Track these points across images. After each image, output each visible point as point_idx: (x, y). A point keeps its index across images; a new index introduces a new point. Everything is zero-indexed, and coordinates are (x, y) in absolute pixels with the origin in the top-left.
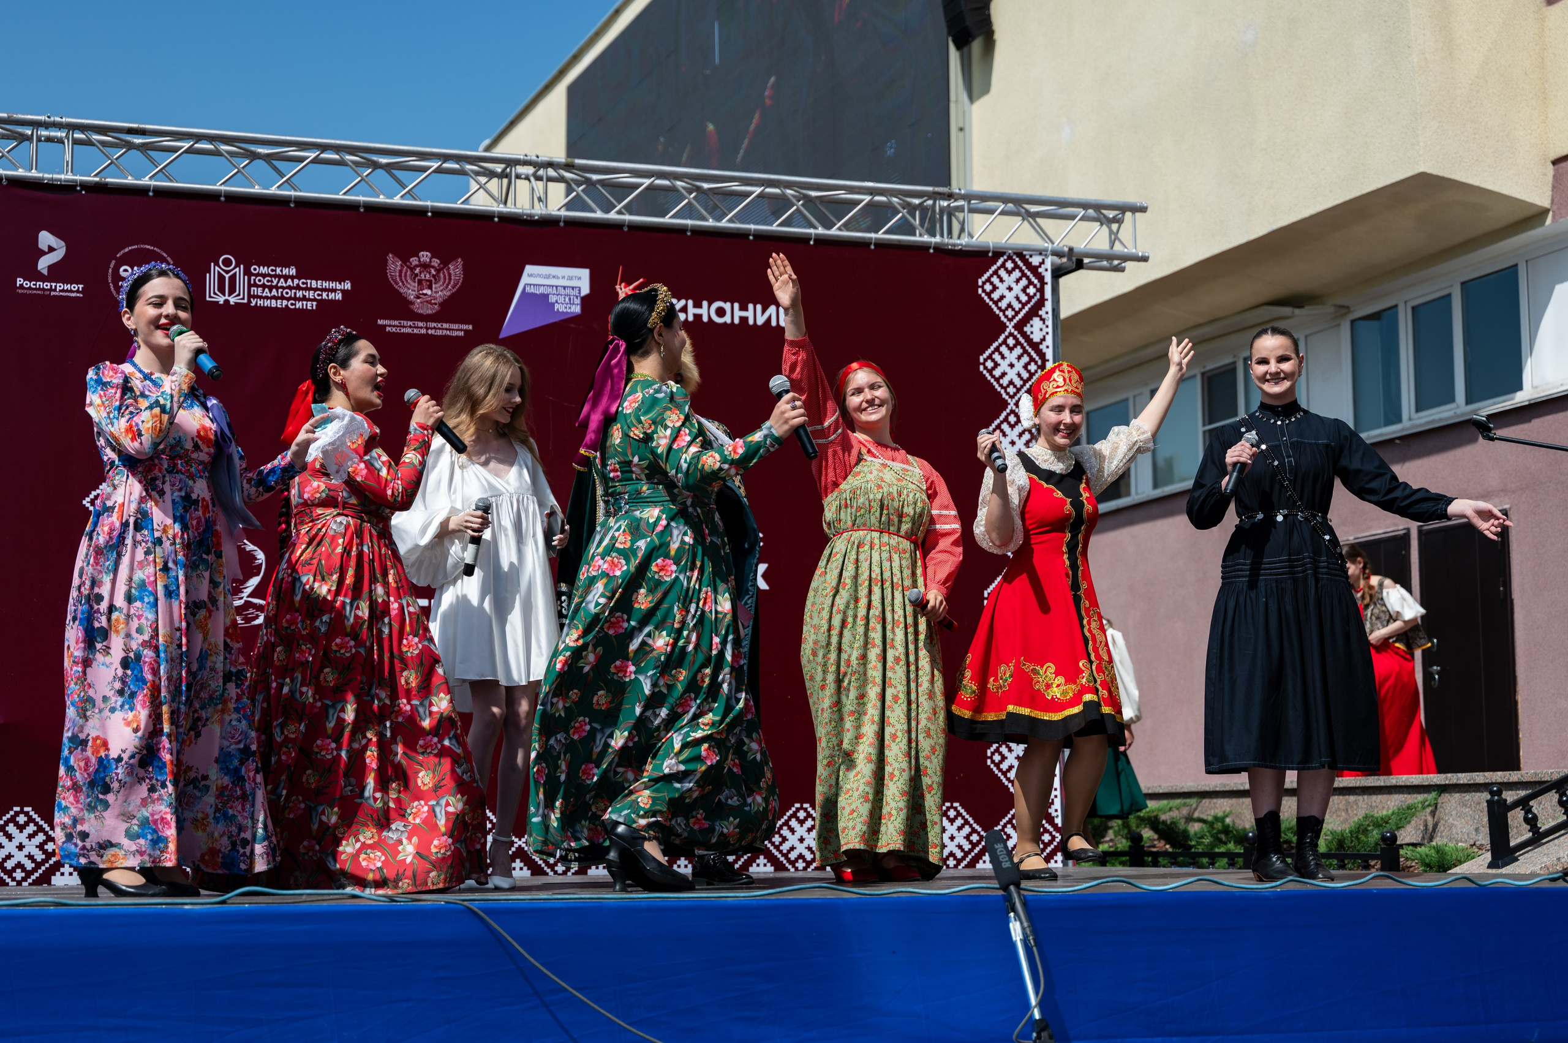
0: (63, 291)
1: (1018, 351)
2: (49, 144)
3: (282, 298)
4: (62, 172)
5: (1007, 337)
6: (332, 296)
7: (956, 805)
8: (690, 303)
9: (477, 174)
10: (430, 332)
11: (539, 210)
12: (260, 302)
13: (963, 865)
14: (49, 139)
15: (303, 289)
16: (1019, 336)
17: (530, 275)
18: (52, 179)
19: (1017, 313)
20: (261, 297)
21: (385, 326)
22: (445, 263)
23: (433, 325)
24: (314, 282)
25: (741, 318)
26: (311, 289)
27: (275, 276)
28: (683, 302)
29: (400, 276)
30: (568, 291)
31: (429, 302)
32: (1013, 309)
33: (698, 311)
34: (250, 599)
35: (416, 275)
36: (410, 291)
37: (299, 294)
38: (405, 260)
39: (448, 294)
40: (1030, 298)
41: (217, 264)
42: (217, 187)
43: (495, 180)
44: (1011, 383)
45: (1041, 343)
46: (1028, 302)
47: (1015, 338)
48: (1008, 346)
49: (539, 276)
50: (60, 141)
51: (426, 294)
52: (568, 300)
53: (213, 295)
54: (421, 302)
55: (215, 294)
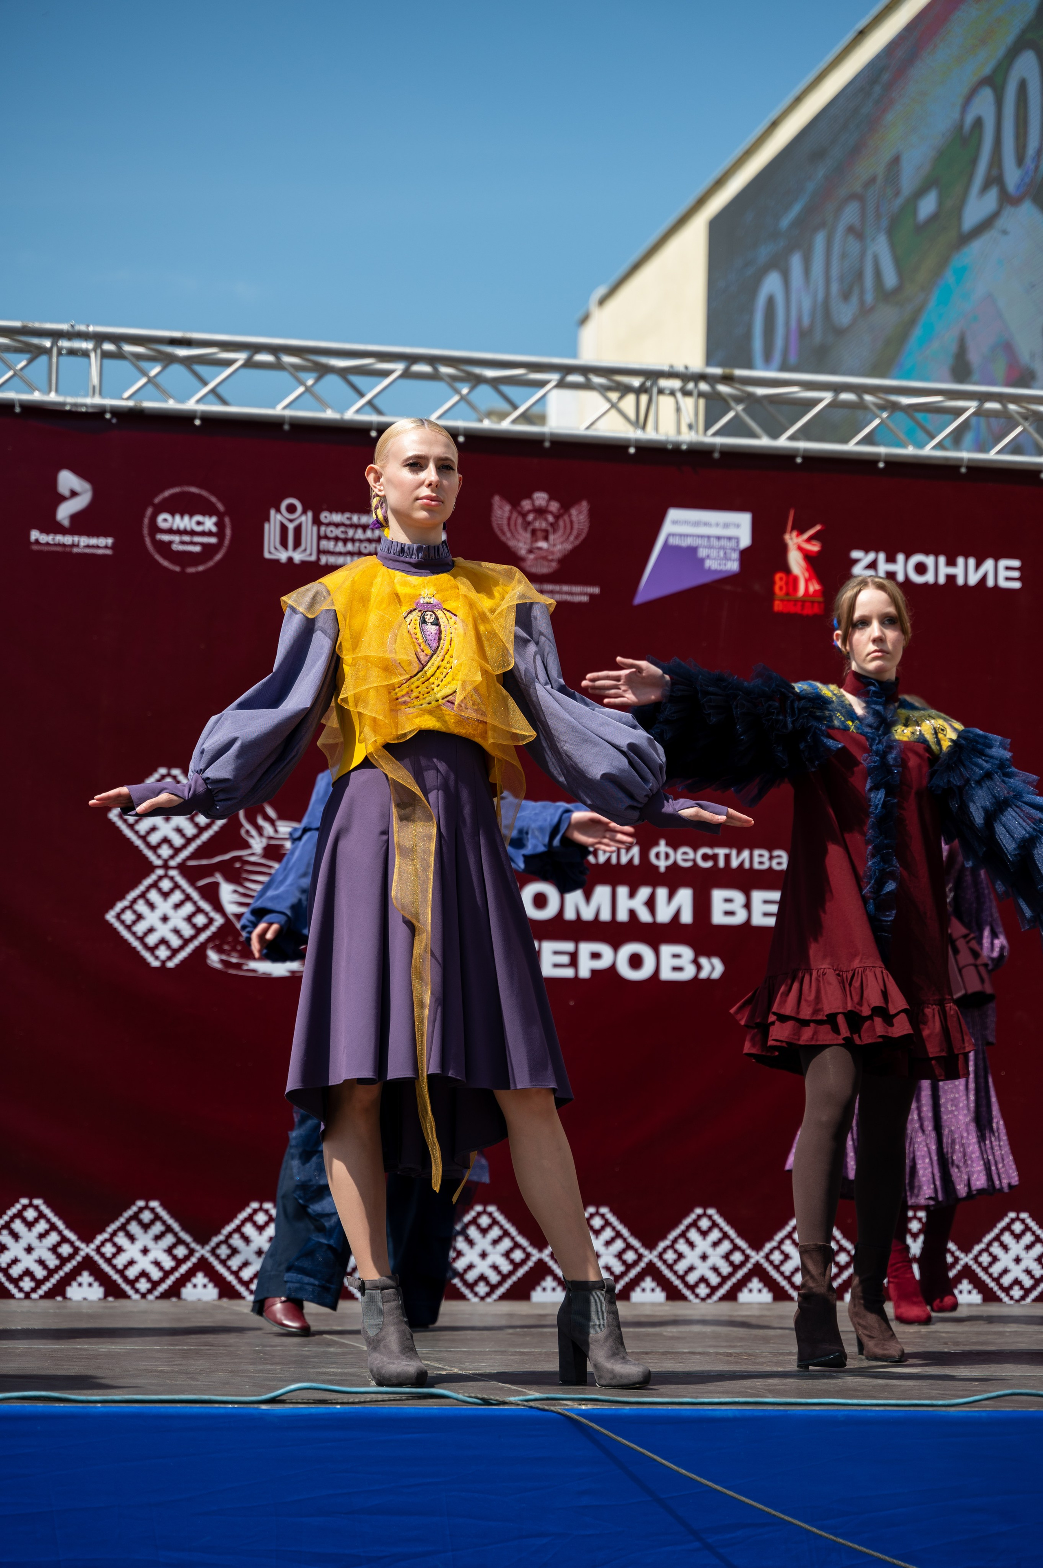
0: (88, 546)
2: (72, 359)
3: (360, 553)
4: (86, 395)
8: (882, 556)
9: (609, 389)
11: (687, 437)
12: (332, 560)
14: (72, 352)
17: (675, 522)
18: (75, 405)
20: (332, 554)
22: (566, 507)
23: (550, 587)
25: (947, 576)
27: (352, 526)
28: (871, 556)
29: (509, 524)
30: (723, 543)
31: (545, 558)
33: (891, 567)
35: (529, 523)
36: (518, 540)
38: (515, 504)
39: (568, 546)
41: (278, 510)
42: (279, 410)
43: (631, 398)
49: (686, 523)
50: (85, 354)
51: (540, 549)
52: (722, 554)
53: (272, 550)
54: (536, 559)
55: (276, 548)
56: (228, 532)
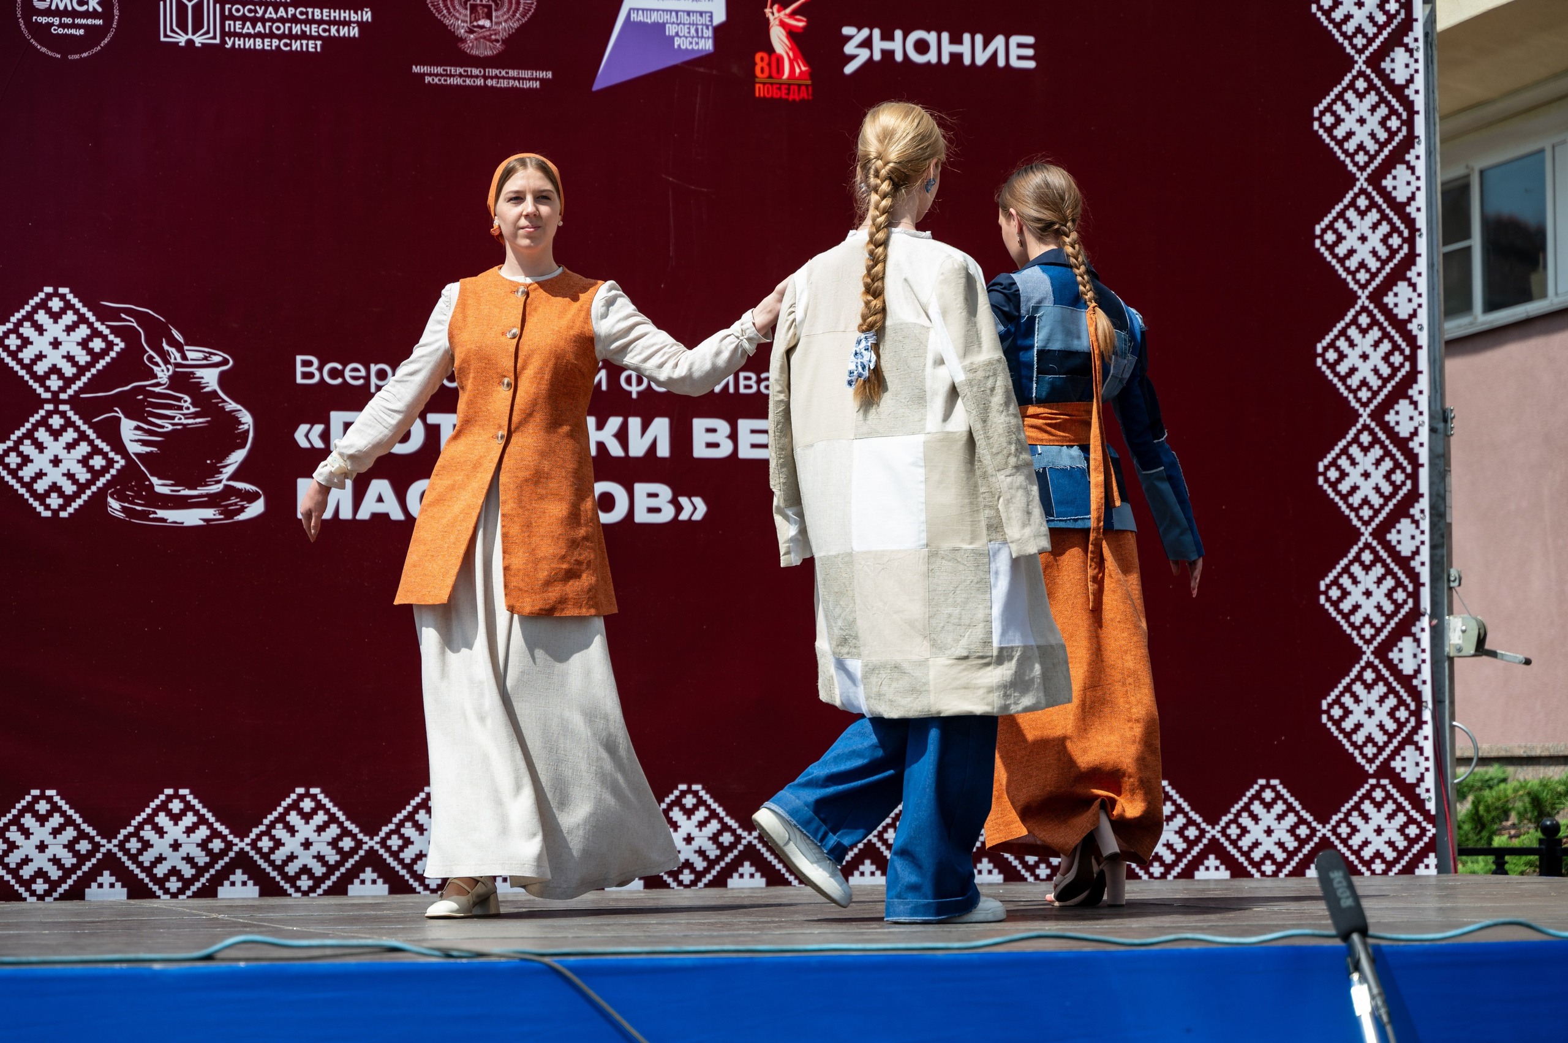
1: (1372, 98)
3: (272, 35)
5: (1355, 78)
6: (344, 31)
7: (1274, 782)
8: (877, 33)
10: (489, 82)
12: (239, 43)
13: (1286, 871)
15: (301, 22)
16: (1373, 76)
19: (1370, 41)
20: (240, 35)
21: (424, 75)
23: (495, 72)
24: (317, 11)
25: (953, 56)
26: (313, 21)
27: (260, 4)
28: (865, 32)
29: (444, 1)
30: (694, 18)
31: (487, 39)
32: (1365, 35)
33: (888, 45)
34: (232, 483)
36: (459, 22)
37: (296, 29)
39: (516, 25)
40: (1391, 17)
44: (1361, 147)
45: (1407, 86)
46: (1387, 24)
47: (1367, 79)
48: (1356, 91)
51: (482, 27)
52: (693, 31)
53: (169, 33)
54: (476, 39)
55: (172, 31)
56: (116, 12)
